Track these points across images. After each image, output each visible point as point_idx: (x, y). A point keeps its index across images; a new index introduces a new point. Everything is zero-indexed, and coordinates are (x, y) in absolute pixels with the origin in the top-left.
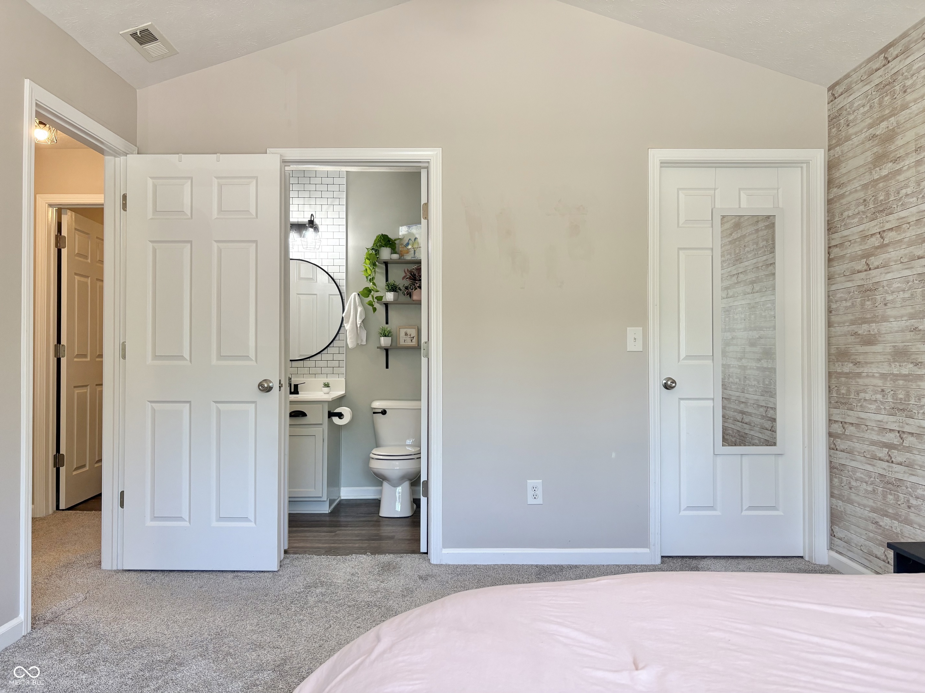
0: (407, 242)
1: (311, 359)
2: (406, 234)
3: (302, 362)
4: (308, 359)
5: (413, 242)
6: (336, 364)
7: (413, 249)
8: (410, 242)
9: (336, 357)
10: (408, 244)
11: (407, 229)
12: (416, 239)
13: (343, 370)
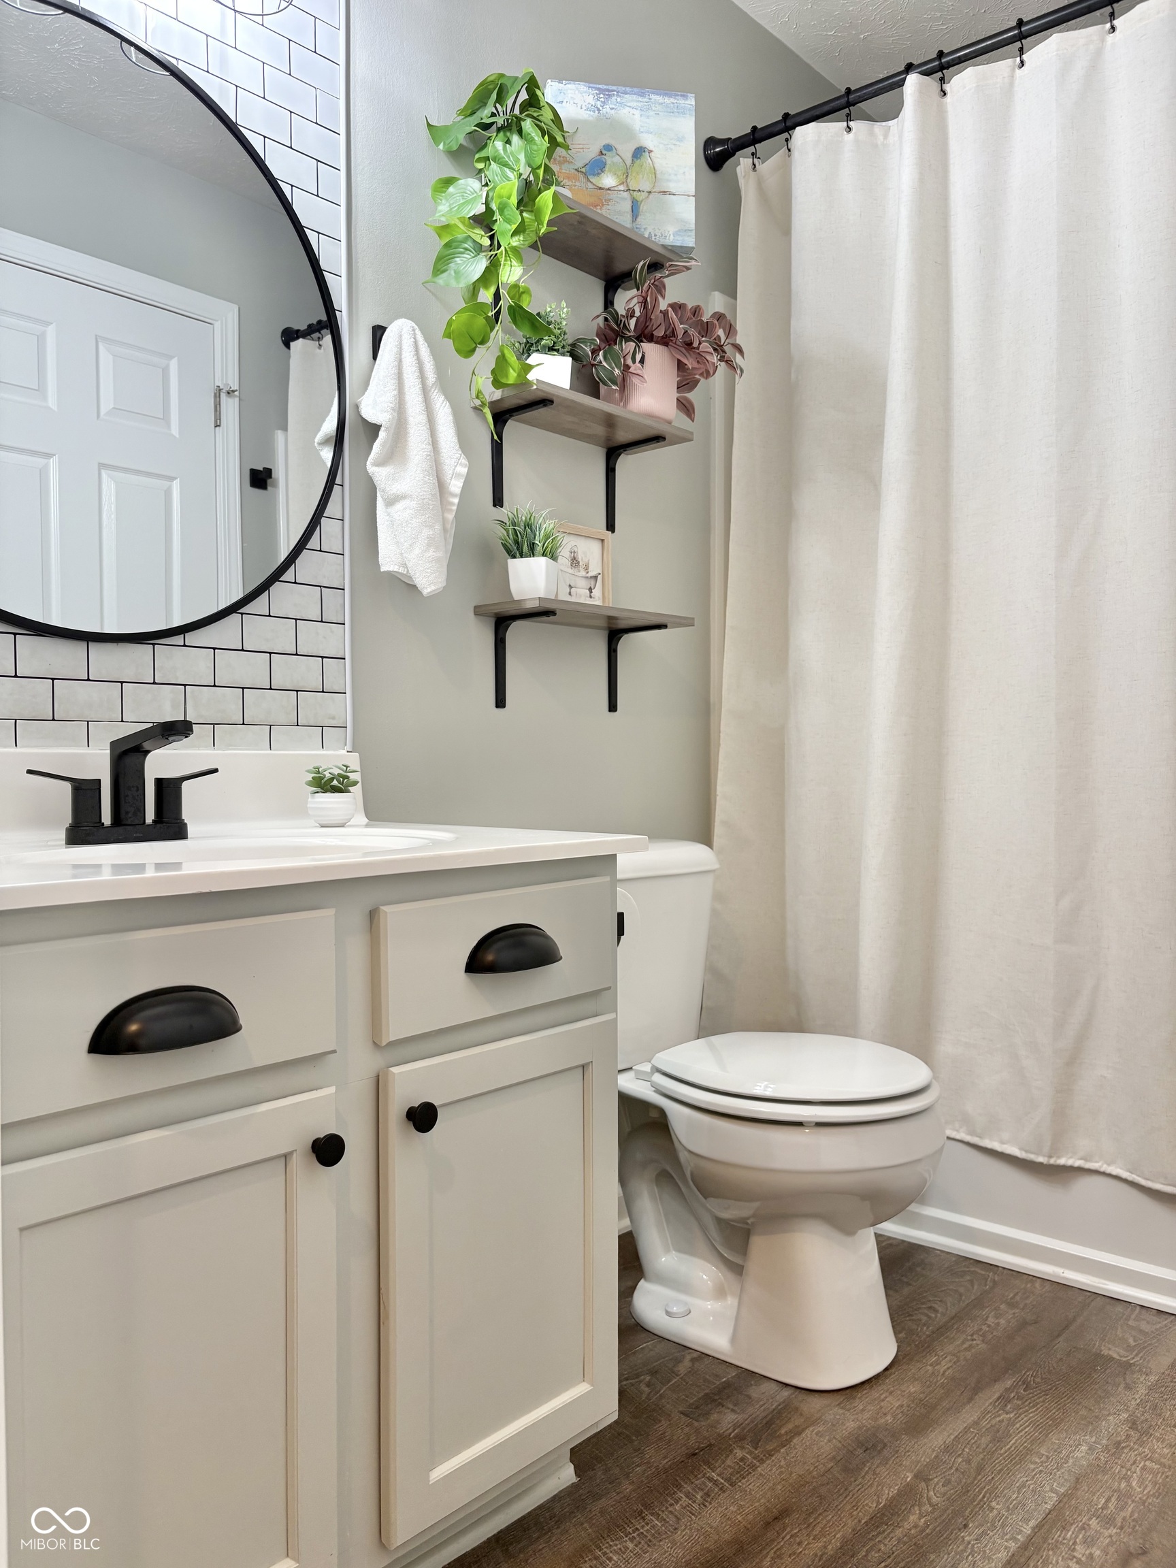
0: (592, 153)
1: (192, 638)
2: (585, 122)
3: (144, 650)
4: (178, 640)
5: (629, 162)
6: (305, 672)
7: (625, 194)
8: (609, 159)
9: (316, 638)
10: (597, 166)
11: (590, 99)
12: (639, 152)
13: (342, 708)
